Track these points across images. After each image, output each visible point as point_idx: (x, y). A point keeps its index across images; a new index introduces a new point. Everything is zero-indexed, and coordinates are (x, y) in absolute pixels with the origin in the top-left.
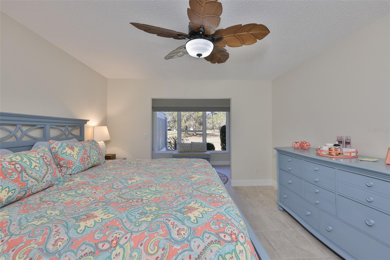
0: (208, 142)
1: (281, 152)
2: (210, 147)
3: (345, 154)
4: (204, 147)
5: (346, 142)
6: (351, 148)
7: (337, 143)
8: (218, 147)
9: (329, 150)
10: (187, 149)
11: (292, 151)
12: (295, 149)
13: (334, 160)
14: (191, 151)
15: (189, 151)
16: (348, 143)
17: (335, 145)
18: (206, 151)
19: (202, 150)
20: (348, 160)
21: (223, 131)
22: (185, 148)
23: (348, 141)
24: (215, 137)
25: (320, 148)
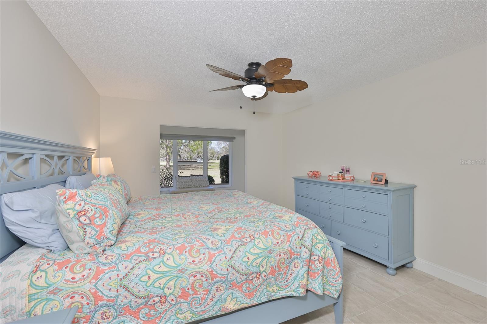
0: (208, 175)
1: (298, 180)
2: (211, 180)
3: (347, 179)
4: (206, 181)
5: (347, 170)
6: (350, 174)
7: (341, 171)
8: (218, 180)
9: (338, 176)
10: (187, 184)
11: (307, 178)
12: (309, 177)
13: (340, 183)
14: (191, 186)
15: (189, 187)
16: (348, 171)
17: (340, 173)
18: (208, 186)
19: (204, 185)
20: (349, 182)
21: (225, 162)
22: (184, 183)
23: (348, 169)
24: (195, 169)
25: (331, 175)
